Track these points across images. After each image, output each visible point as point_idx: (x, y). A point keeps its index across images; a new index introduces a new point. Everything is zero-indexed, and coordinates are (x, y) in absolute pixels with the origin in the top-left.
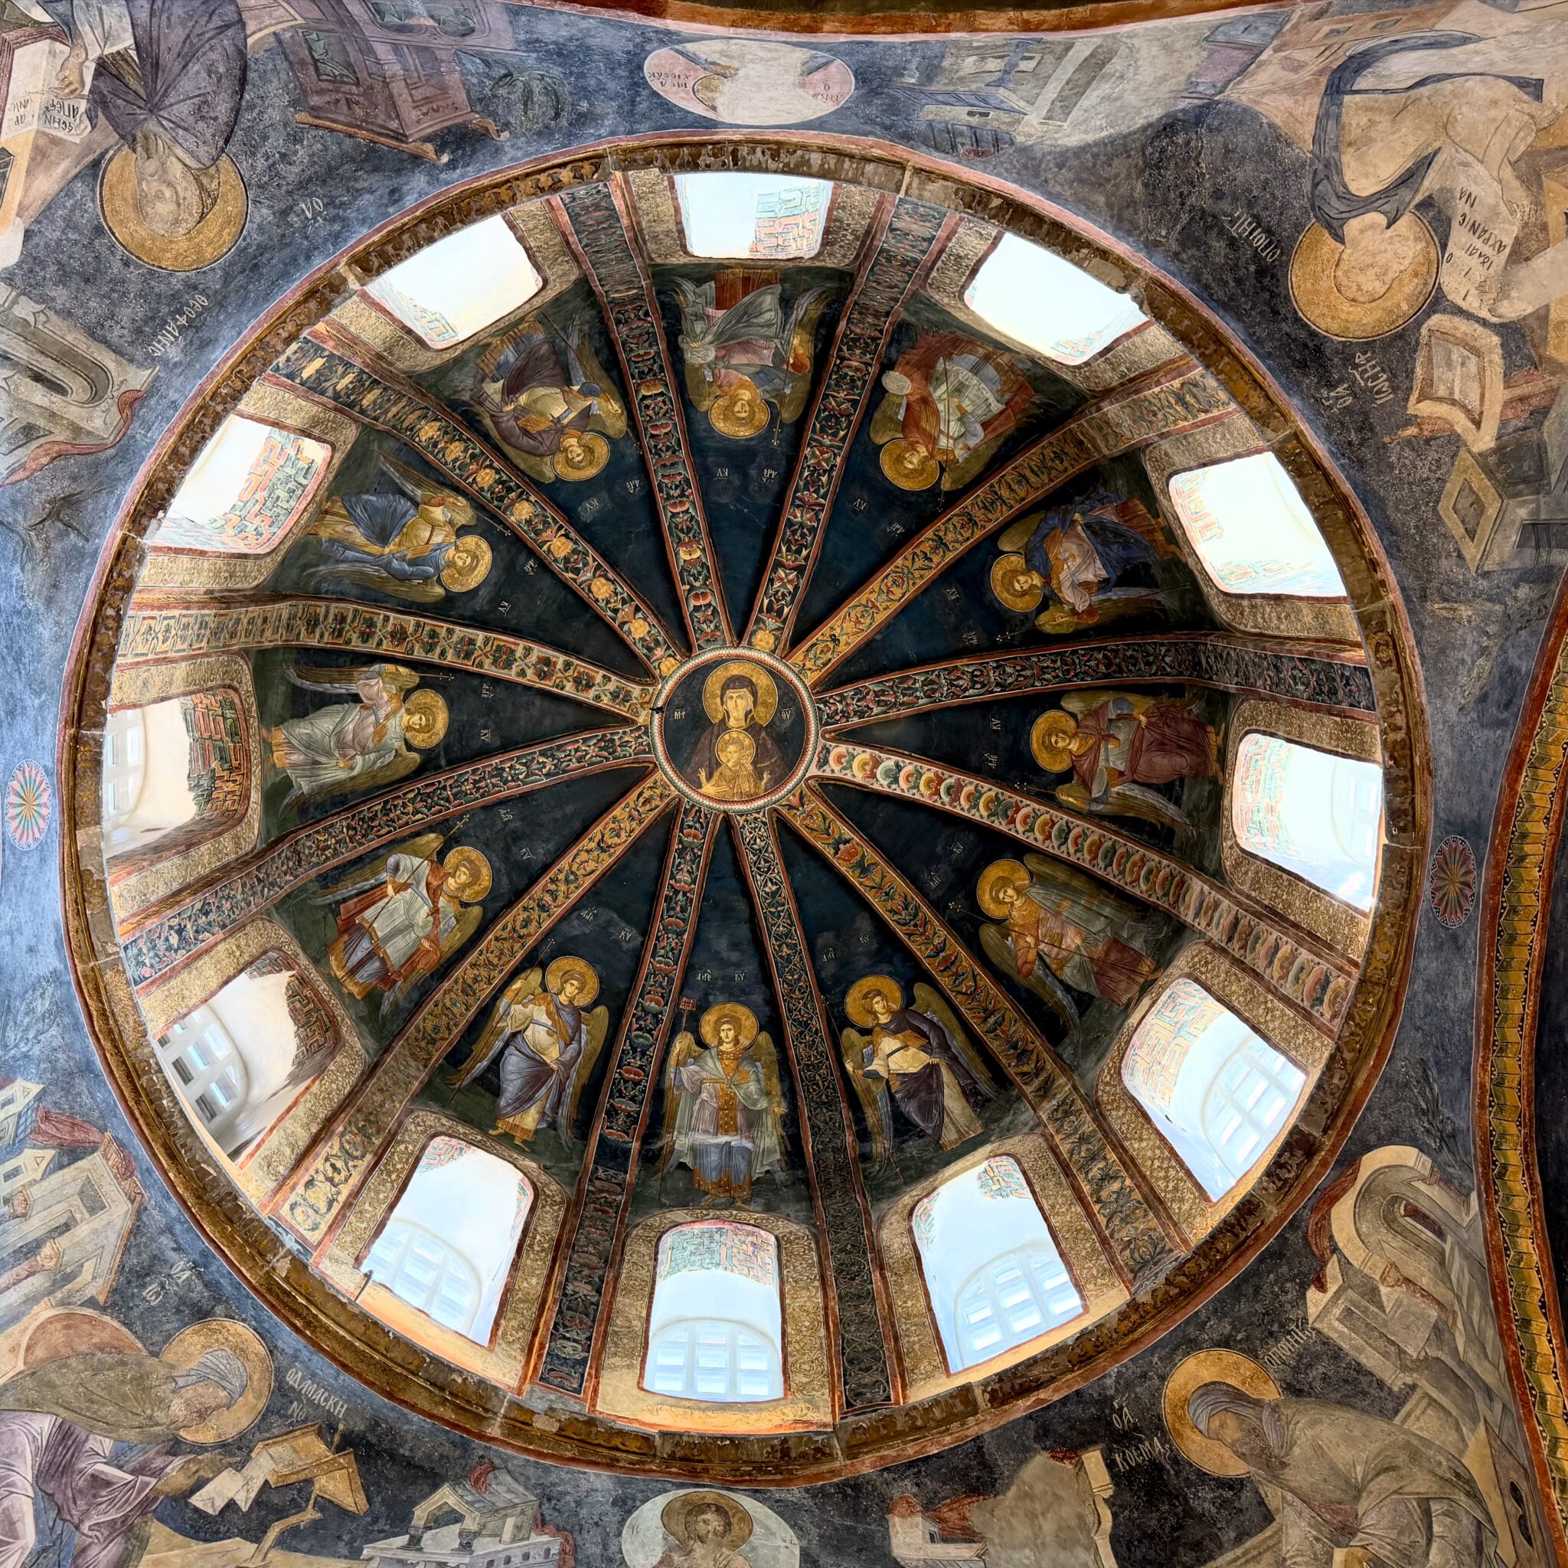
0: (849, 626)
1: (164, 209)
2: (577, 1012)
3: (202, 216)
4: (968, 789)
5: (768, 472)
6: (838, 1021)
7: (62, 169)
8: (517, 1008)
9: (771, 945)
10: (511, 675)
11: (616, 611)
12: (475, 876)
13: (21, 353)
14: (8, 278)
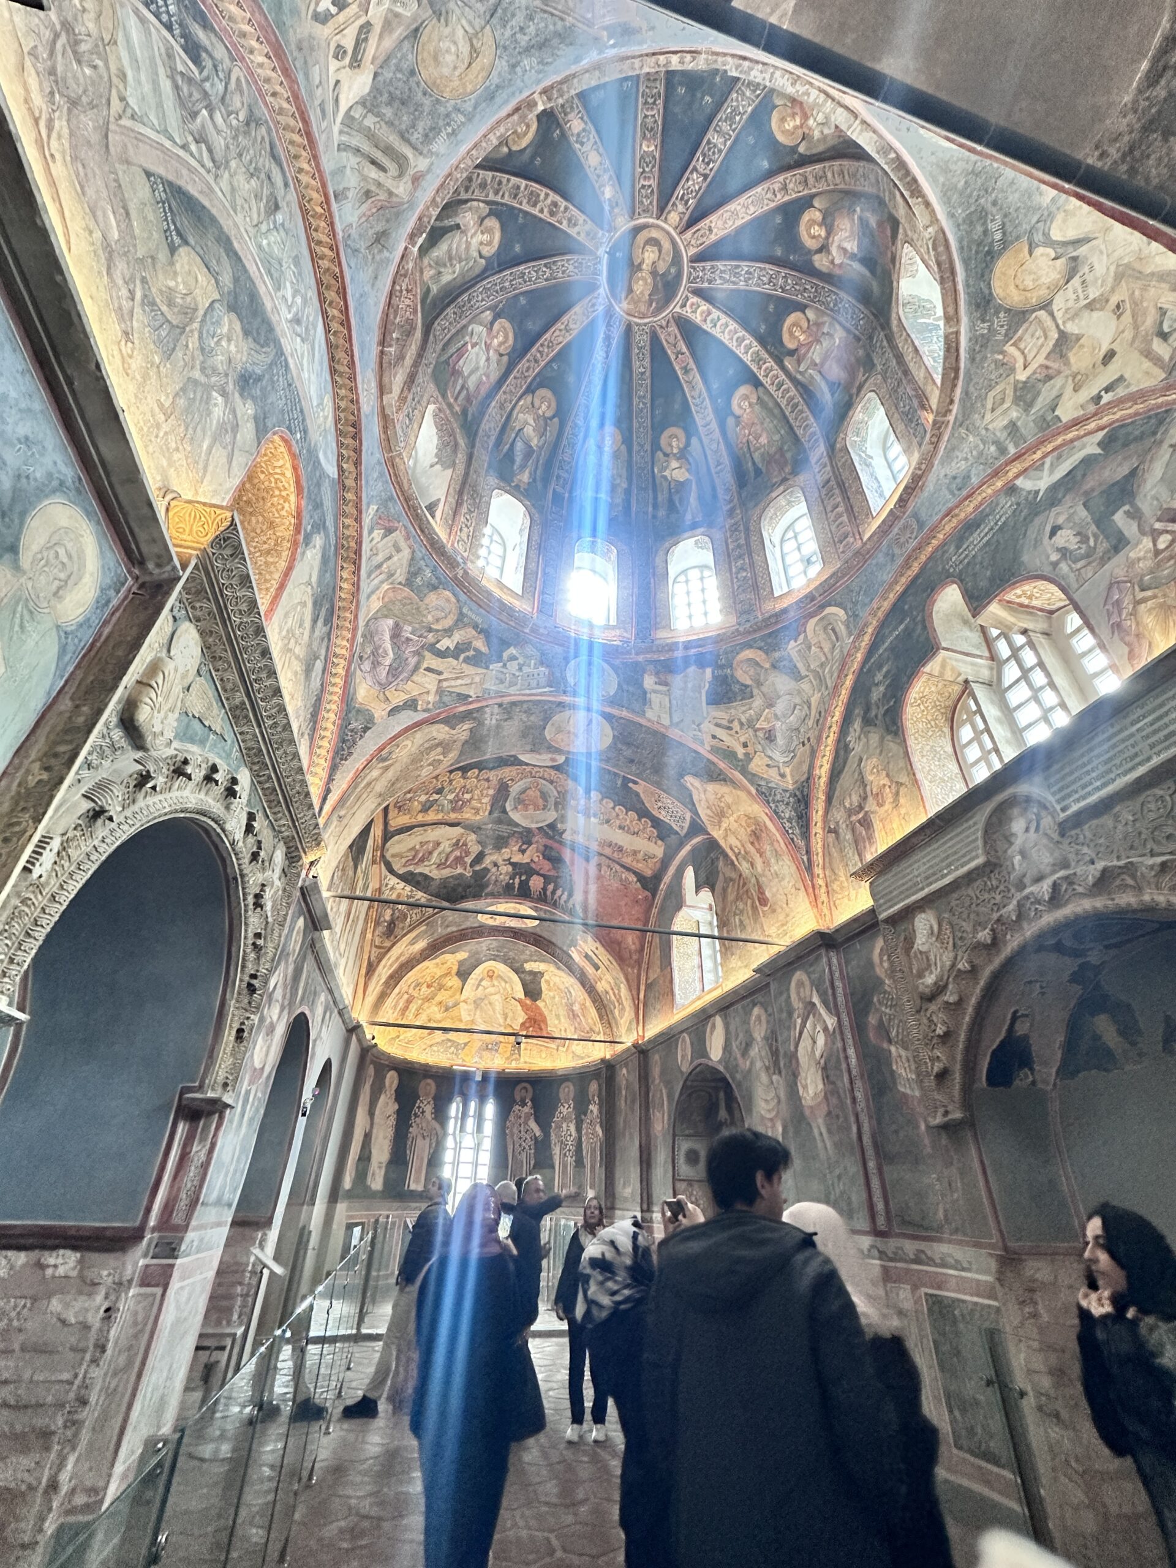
0: (720, 223)
1: (449, 59)
2: (546, 419)
3: (470, 64)
4: (747, 342)
5: (707, 98)
6: (656, 446)
7: (399, 32)
8: (521, 415)
9: (635, 400)
10: (535, 211)
11: (598, 176)
12: (506, 337)
13: (366, 147)
14: (362, 102)
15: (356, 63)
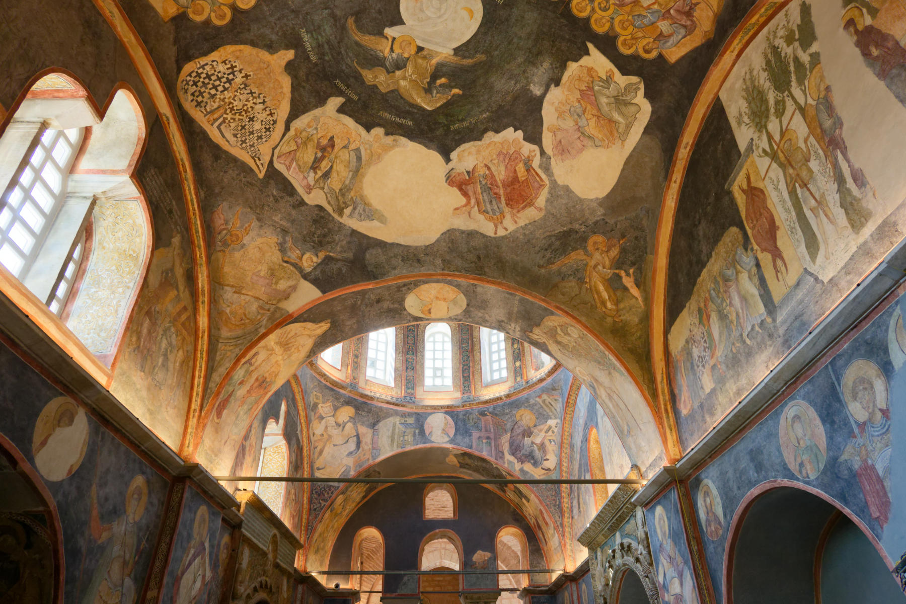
1: (527, 418)
3: (522, 415)
7: (539, 428)
13: (553, 409)
14: (551, 418)
15: (550, 427)
